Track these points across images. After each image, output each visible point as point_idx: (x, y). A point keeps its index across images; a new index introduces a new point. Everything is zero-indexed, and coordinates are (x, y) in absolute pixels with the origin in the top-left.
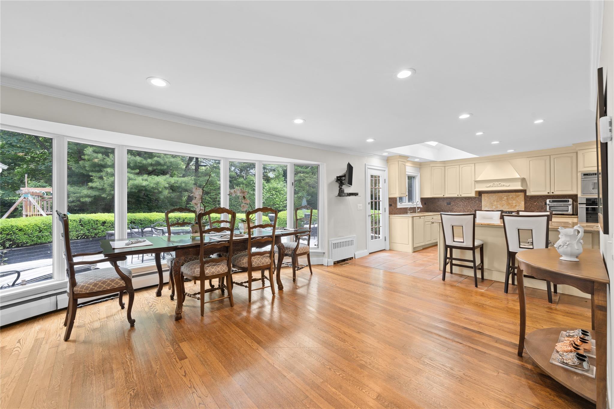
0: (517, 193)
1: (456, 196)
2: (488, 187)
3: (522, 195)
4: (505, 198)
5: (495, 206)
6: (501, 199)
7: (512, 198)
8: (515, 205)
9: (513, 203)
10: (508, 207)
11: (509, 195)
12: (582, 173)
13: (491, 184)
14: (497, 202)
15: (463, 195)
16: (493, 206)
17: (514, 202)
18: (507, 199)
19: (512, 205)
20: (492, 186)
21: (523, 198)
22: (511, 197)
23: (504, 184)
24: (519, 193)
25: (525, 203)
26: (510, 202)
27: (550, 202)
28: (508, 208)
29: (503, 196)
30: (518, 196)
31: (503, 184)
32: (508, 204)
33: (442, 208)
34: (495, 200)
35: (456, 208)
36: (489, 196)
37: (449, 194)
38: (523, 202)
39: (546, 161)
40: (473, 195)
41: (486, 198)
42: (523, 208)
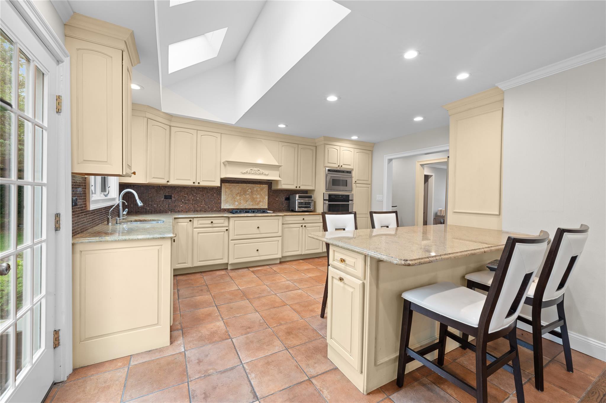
0: (261, 185)
1: (189, 183)
3: (266, 187)
4: (250, 191)
5: (237, 201)
6: (245, 192)
9: (257, 198)
10: (252, 203)
12: (326, 170)
13: (248, 170)
14: (240, 196)
15: (203, 184)
16: (235, 201)
17: (258, 196)
18: (252, 192)
21: (267, 192)
22: (255, 189)
24: (264, 185)
25: (269, 199)
26: (255, 196)
27: (299, 198)
28: (252, 205)
29: (248, 188)
30: (262, 189)
31: (262, 171)
32: (253, 199)
33: (155, 206)
34: (238, 193)
35: (181, 206)
36: (231, 186)
37: (177, 179)
38: (267, 197)
39: (295, 149)
40: (218, 184)
41: (227, 190)
42: (267, 204)
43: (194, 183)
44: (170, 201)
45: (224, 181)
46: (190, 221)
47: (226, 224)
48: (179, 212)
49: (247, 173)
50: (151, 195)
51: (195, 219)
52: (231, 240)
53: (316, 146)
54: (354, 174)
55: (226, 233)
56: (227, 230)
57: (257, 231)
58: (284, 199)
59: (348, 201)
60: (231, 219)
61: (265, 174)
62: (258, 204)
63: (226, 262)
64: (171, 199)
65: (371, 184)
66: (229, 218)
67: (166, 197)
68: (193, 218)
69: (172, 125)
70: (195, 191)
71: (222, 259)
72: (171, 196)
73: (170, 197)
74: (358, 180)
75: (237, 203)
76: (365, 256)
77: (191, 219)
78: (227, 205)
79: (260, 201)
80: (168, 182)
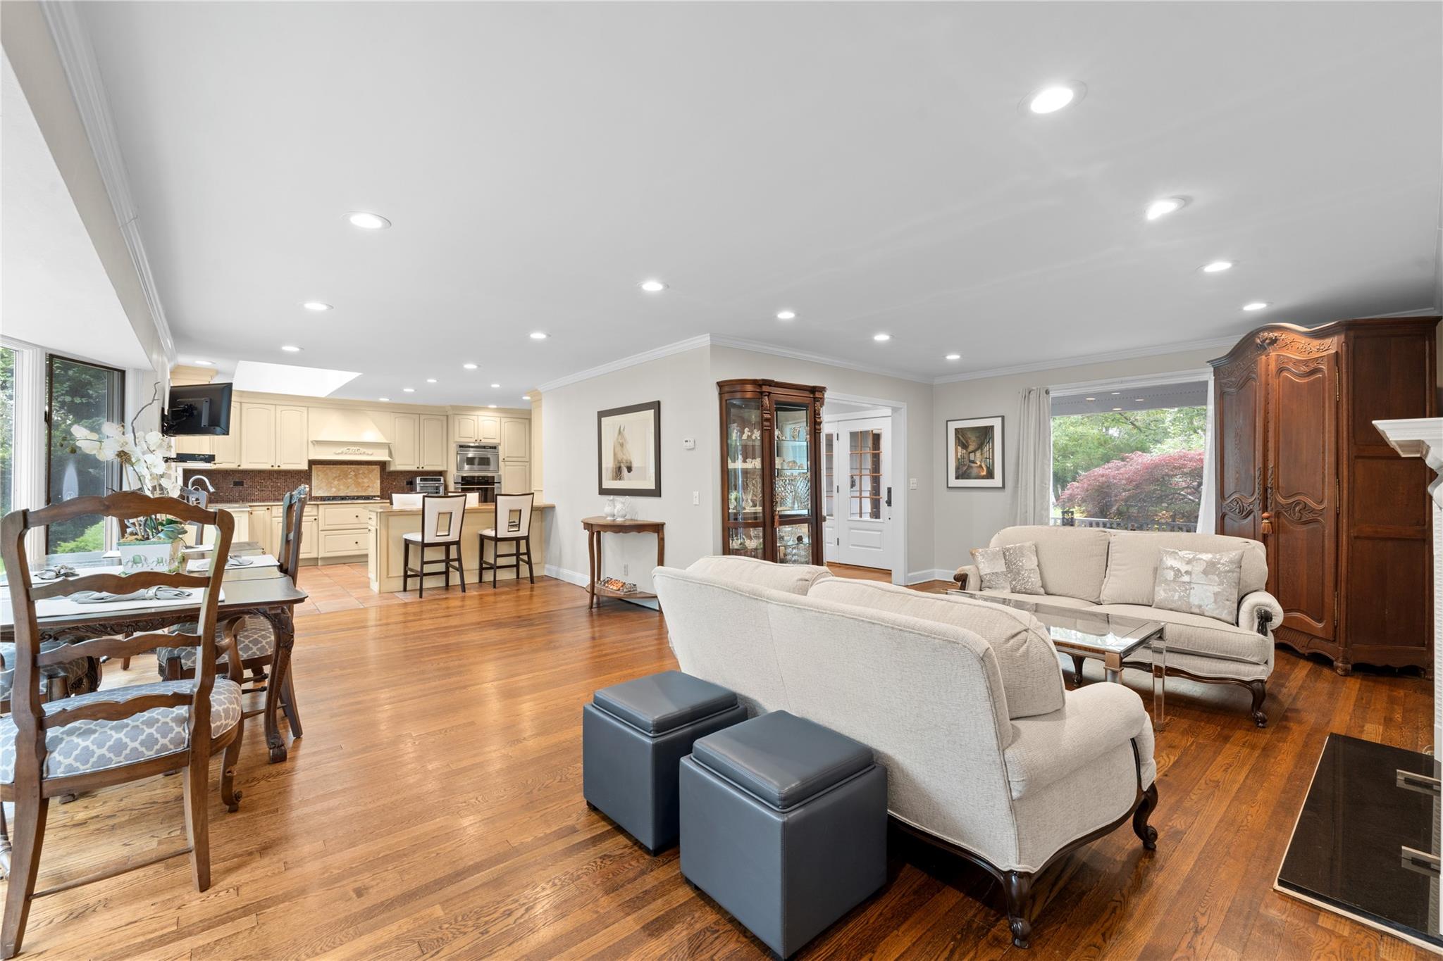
0: (370, 467)
1: (267, 467)
2: (339, 454)
3: (377, 468)
4: (353, 473)
5: (335, 487)
6: (346, 476)
7: (364, 473)
8: (366, 485)
9: (363, 482)
10: (356, 489)
11: (358, 470)
12: (457, 445)
13: (345, 449)
14: (338, 480)
15: (284, 467)
16: (331, 487)
17: (366, 480)
18: (355, 475)
19: (363, 487)
20: (346, 453)
21: (379, 475)
22: (361, 472)
23: (365, 450)
24: (373, 466)
25: (381, 483)
26: (360, 480)
27: (421, 481)
28: (357, 491)
29: (350, 471)
30: (373, 470)
31: (362, 450)
32: (358, 484)
33: (221, 494)
34: (336, 477)
35: (256, 493)
36: (325, 469)
37: (250, 463)
38: (379, 481)
39: (414, 422)
40: (305, 467)
41: (319, 473)
42: (379, 491)
43: (272, 466)
44: (241, 488)
45: (312, 463)
46: (268, 509)
47: (314, 512)
48: (253, 501)
49: (342, 453)
50: (217, 481)
51: (273, 507)
52: (322, 531)
53: (447, 416)
54: (501, 449)
55: (315, 523)
56: (315, 519)
57: (356, 520)
58: (405, 483)
59: (493, 483)
60: (320, 506)
61: (368, 454)
62: (366, 490)
63: (316, 556)
64: (243, 485)
65: (530, 461)
66: (318, 505)
67: (236, 484)
68: (271, 506)
69: (243, 401)
70: (275, 476)
71: (310, 553)
72: (243, 482)
73: (241, 484)
74: (508, 457)
75: (334, 489)
76: (377, 513)
77: (270, 507)
78: (319, 492)
79: (368, 486)
80: (239, 466)
